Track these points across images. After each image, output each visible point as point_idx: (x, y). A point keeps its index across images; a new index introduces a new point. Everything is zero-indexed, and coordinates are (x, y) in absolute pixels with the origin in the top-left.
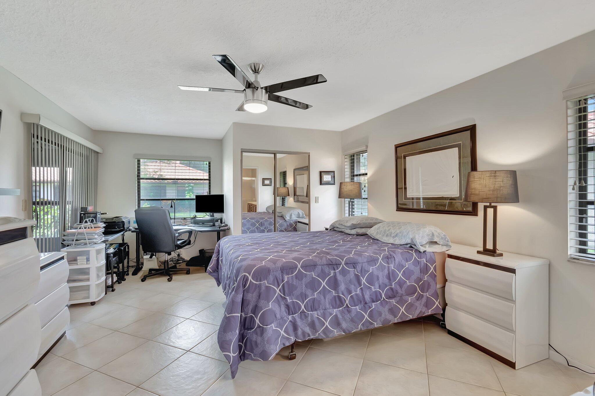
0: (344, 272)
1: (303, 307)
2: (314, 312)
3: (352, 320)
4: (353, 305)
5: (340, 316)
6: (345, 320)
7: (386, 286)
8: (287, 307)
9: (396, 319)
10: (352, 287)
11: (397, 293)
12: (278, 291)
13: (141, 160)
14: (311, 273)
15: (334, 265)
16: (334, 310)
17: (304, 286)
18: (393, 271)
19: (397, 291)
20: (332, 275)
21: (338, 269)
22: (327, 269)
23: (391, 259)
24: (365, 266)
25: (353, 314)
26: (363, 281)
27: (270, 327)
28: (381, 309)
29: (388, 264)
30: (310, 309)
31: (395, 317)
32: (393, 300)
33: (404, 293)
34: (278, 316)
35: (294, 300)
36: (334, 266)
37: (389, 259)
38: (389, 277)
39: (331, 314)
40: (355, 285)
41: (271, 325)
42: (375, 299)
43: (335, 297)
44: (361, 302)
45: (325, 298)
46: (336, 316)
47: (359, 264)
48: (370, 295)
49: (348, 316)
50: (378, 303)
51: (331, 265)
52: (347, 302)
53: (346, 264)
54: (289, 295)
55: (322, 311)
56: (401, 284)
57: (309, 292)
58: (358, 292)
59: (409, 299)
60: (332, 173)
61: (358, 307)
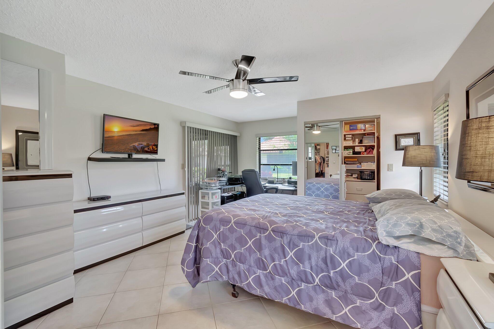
0: (270, 239)
1: (233, 256)
2: (241, 265)
3: (275, 288)
4: (278, 274)
5: (263, 278)
6: (268, 285)
7: (322, 271)
8: (222, 251)
9: (334, 316)
10: (276, 256)
11: (338, 285)
12: (215, 236)
13: (261, 138)
14: (241, 230)
15: (261, 228)
16: (258, 271)
17: (234, 239)
18: (332, 257)
19: (337, 281)
20: (258, 237)
21: (264, 233)
22: (254, 231)
23: (332, 241)
24: (296, 239)
25: (277, 282)
26: (291, 254)
27: (206, 260)
28: (312, 293)
29: (326, 246)
30: (238, 260)
31: (333, 313)
32: (333, 293)
33: (349, 289)
34: (214, 255)
35: (227, 248)
36: (261, 230)
37: (329, 241)
38: (325, 262)
39: (255, 273)
40: (279, 255)
41: (207, 259)
42: (304, 279)
43: (259, 258)
44: (286, 274)
45: (250, 256)
46: (259, 276)
47: (288, 235)
48: (298, 272)
49: (271, 282)
50: (309, 285)
51: (258, 227)
53: (273, 231)
54: (223, 242)
55: (247, 267)
56: (343, 275)
57: (237, 245)
58: (282, 263)
59: (358, 302)
60: (416, 136)
61: (283, 279)
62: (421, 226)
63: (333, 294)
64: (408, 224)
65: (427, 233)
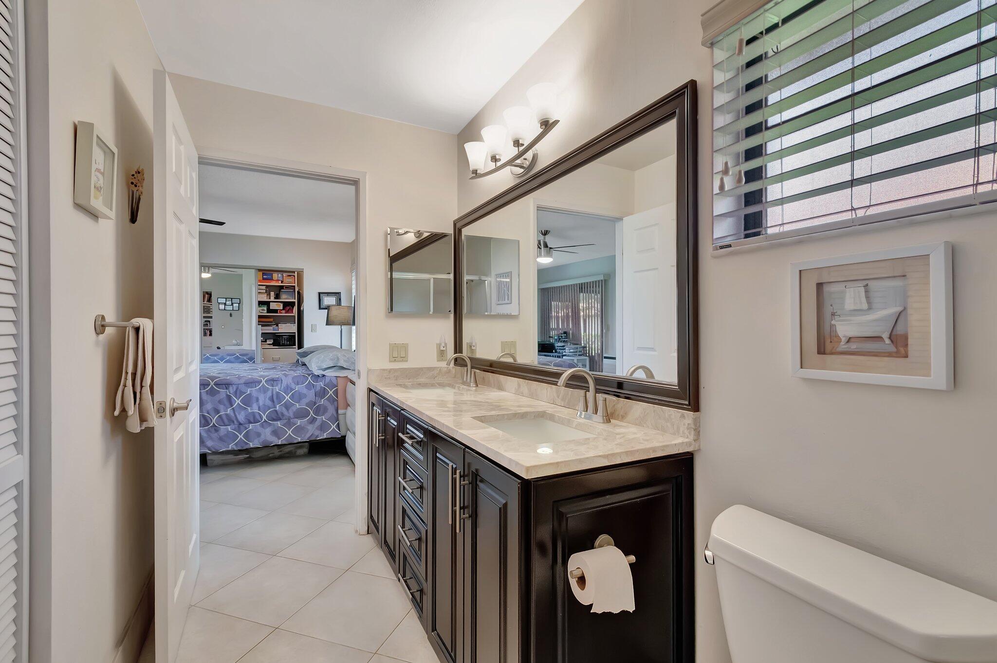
0: (212, 393)
3: (221, 439)
4: (223, 425)
6: (211, 438)
7: (269, 409)
9: (280, 441)
10: (221, 407)
11: (283, 415)
18: (278, 393)
19: (282, 413)
23: (277, 382)
24: (242, 388)
25: (223, 433)
26: (238, 401)
28: (260, 430)
29: (273, 387)
31: (279, 439)
33: (292, 416)
37: (275, 382)
38: (272, 399)
40: (224, 405)
42: (252, 420)
44: (233, 422)
47: (233, 385)
48: (246, 416)
49: (215, 435)
50: (257, 424)
52: (214, 421)
53: (216, 384)
56: (287, 406)
58: (228, 412)
59: (299, 422)
60: (337, 295)
61: (229, 427)
62: (338, 359)
63: (279, 423)
64: (331, 360)
65: (342, 363)
